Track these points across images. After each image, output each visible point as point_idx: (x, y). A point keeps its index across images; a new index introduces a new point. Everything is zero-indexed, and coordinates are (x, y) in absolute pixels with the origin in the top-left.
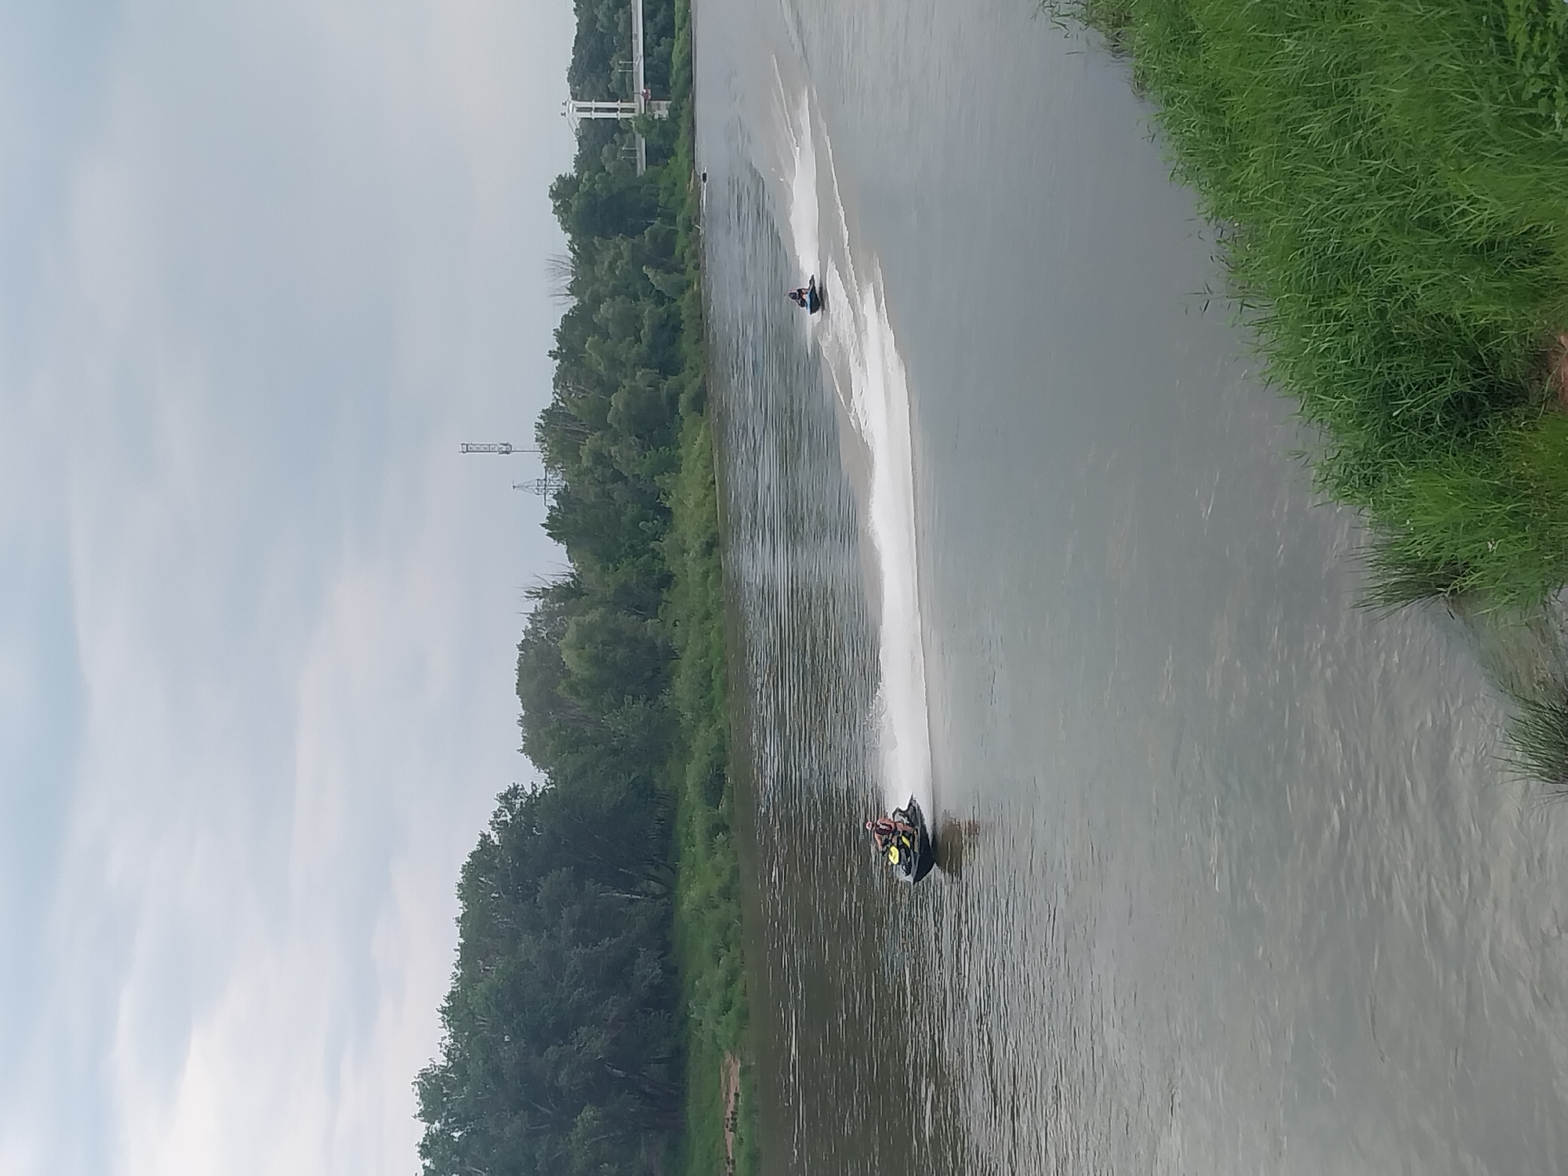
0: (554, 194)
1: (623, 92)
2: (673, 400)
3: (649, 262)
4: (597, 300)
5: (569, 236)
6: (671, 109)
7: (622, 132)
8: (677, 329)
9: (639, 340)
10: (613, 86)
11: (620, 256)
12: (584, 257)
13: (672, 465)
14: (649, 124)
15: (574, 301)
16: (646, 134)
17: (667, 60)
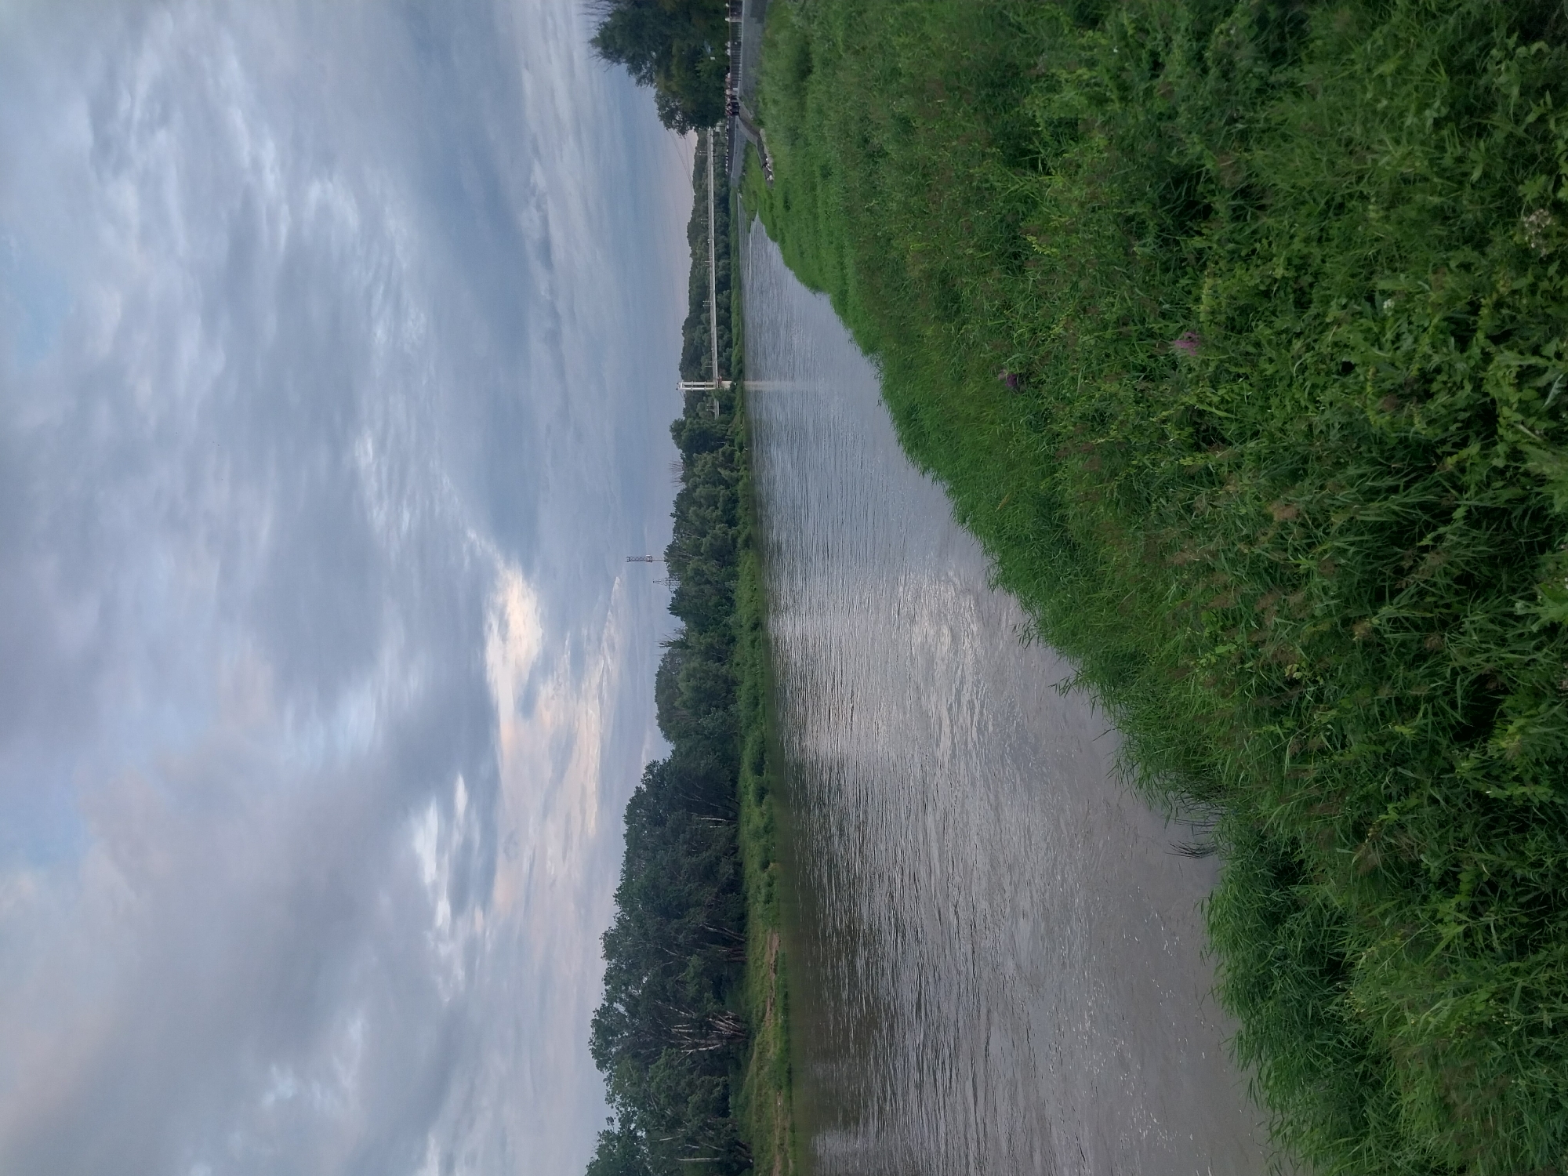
0: (672, 430)
1: (707, 376)
2: (734, 540)
3: (721, 466)
4: (696, 487)
5: (681, 451)
6: (732, 385)
7: (707, 396)
8: (736, 501)
9: (717, 508)
10: (702, 372)
11: (706, 463)
12: (689, 462)
13: (734, 576)
14: (721, 394)
15: (683, 486)
16: (719, 399)
17: (729, 359)
